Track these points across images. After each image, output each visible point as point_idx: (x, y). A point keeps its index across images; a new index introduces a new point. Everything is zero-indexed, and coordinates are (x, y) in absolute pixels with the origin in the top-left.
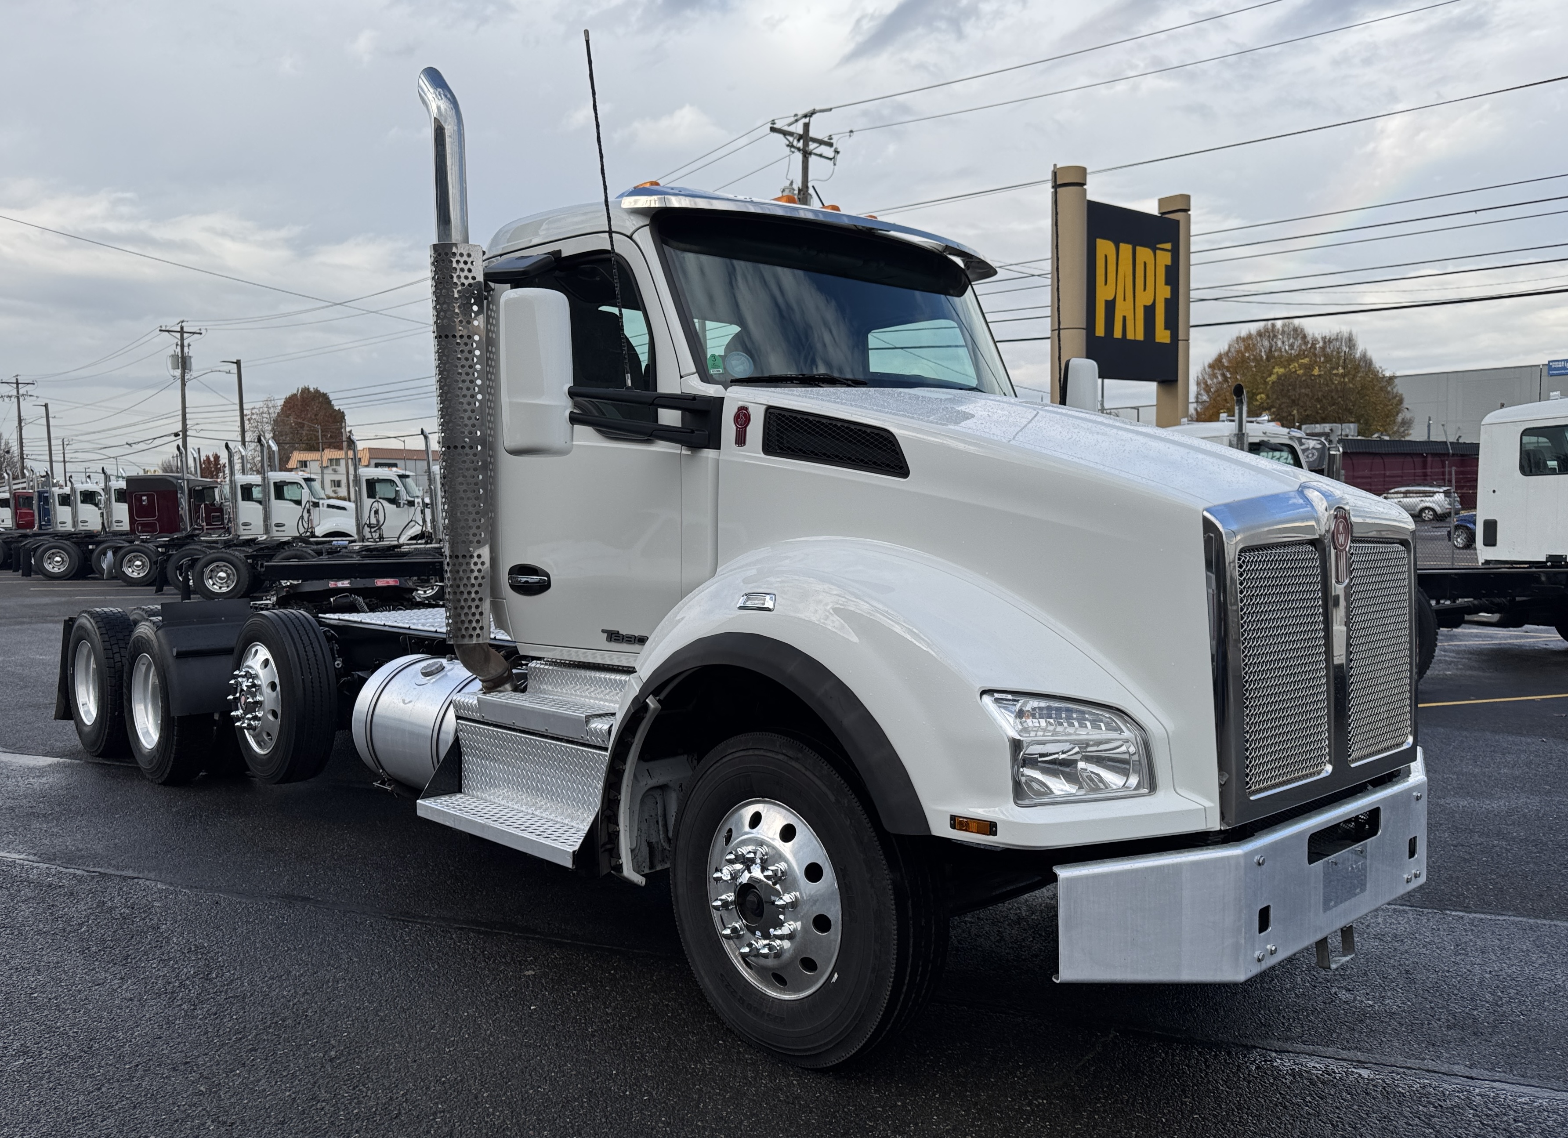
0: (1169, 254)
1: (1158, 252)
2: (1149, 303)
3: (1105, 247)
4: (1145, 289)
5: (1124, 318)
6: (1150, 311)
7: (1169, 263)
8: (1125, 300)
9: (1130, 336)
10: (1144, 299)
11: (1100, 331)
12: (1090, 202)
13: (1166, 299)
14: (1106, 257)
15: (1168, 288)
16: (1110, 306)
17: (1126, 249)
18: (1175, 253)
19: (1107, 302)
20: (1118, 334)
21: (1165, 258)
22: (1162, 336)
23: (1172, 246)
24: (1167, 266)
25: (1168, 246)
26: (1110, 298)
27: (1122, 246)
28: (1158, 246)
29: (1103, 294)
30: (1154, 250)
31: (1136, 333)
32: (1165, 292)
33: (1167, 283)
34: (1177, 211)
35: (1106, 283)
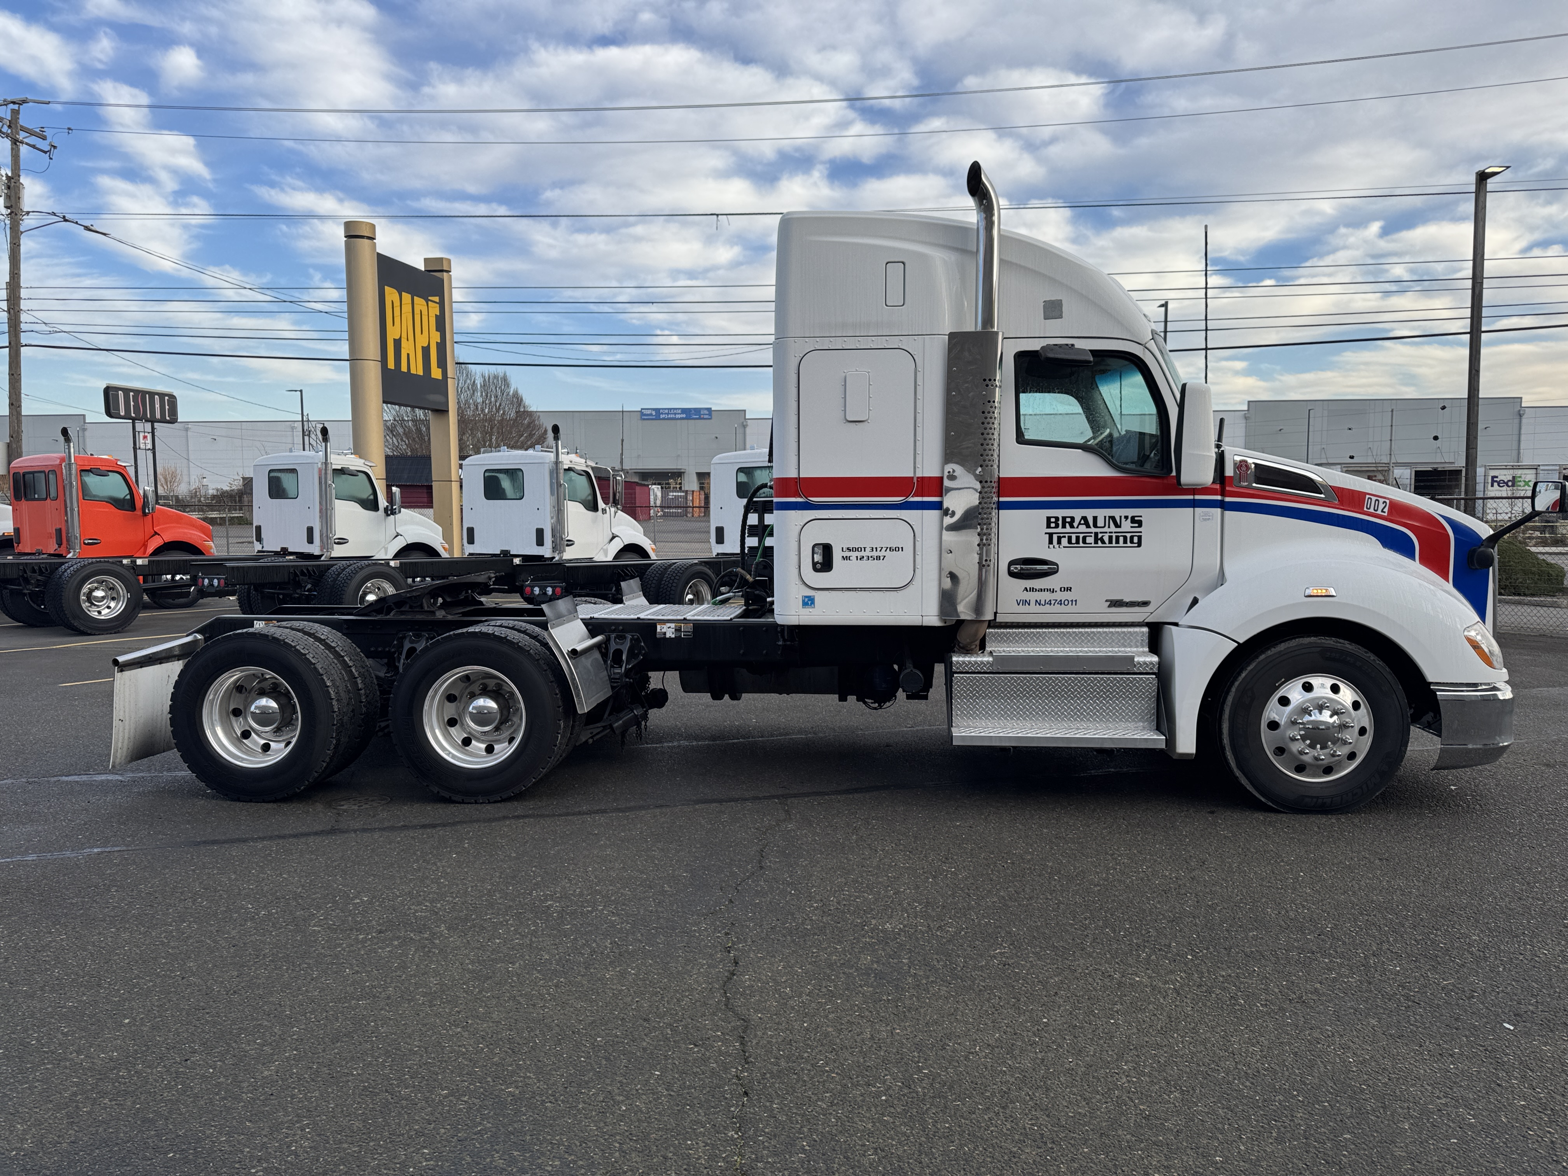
0: (438, 306)
1: (430, 303)
2: (426, 345)
3: (391, 294)
4: (422, 333)
5: (408, 355)
6: (426, 351)
7: (438, 313)
8: (408, 340)
9: (413, 371)
10: (422, 341)
11: (391, 365)
12: (379, 254)
13: (437, 343)
14: (392, 301)
15: (438, 334)
16: (398, 343)
17: (407, 297)
18: (442, 304)
19: (395, 340)
20: (404, 368)
21: (435, 309)
22: (436, 373)
23: (440, 299)
24: (436, 316)
25: (437, 299)
26: (397, 337)
27: (403, 293)
29: (393, 333)
30: (427, 301)
31: (417, 369)
32: (436, 337)
33: (437, 330)
34: (442, 271)
35: (393, 325)
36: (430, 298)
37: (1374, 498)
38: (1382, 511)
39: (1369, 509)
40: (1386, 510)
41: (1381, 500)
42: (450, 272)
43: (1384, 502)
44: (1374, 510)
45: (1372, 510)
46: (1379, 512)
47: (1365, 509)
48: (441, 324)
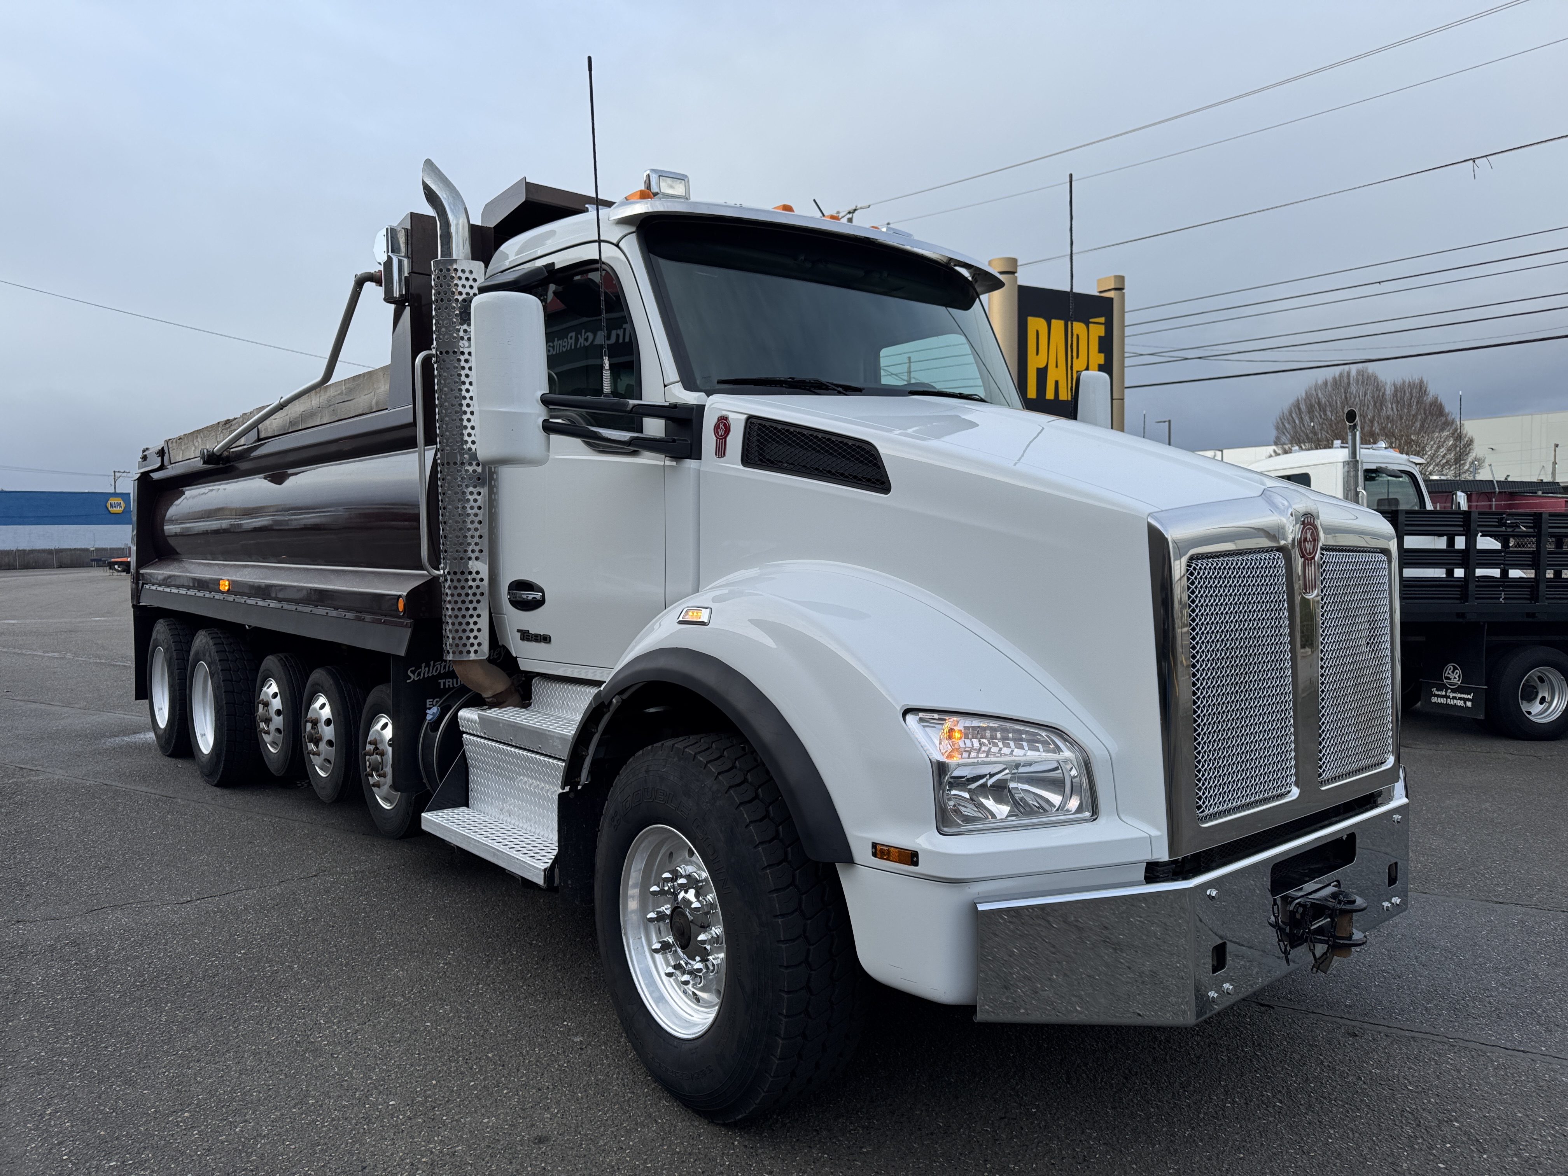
0: (1103, 327)
3: (1036, 324)
4: (1078, 358)
5: (1057, 382)
7: (1103, 334)
8: (1057, 366)
9: (1063, 397)
10: (1078, 365)
11: (1032, 394)
12: (1021, 288)
13: (1099, 366)
14: (1037, 332)
15: (1102, 356)
16: (1042, 373)
17: (1058, 325)
18: (1109, 326)
19: (1038, 369)
20: (1050, 395)
21: (1100, 331)
23: (1106, 320)
24: (1100, 337)
25: (1102, 320)
26: (1042, 365)
27: (1054, 321)
28: (1091, 320)
29: (1034, 363)
30: (1087, 324)
32: (1098, 355)
33: (1100, 351)
34: (1112, 289)
35: (1037, 353)
42: (1123, 289)
48: (1106, 345)
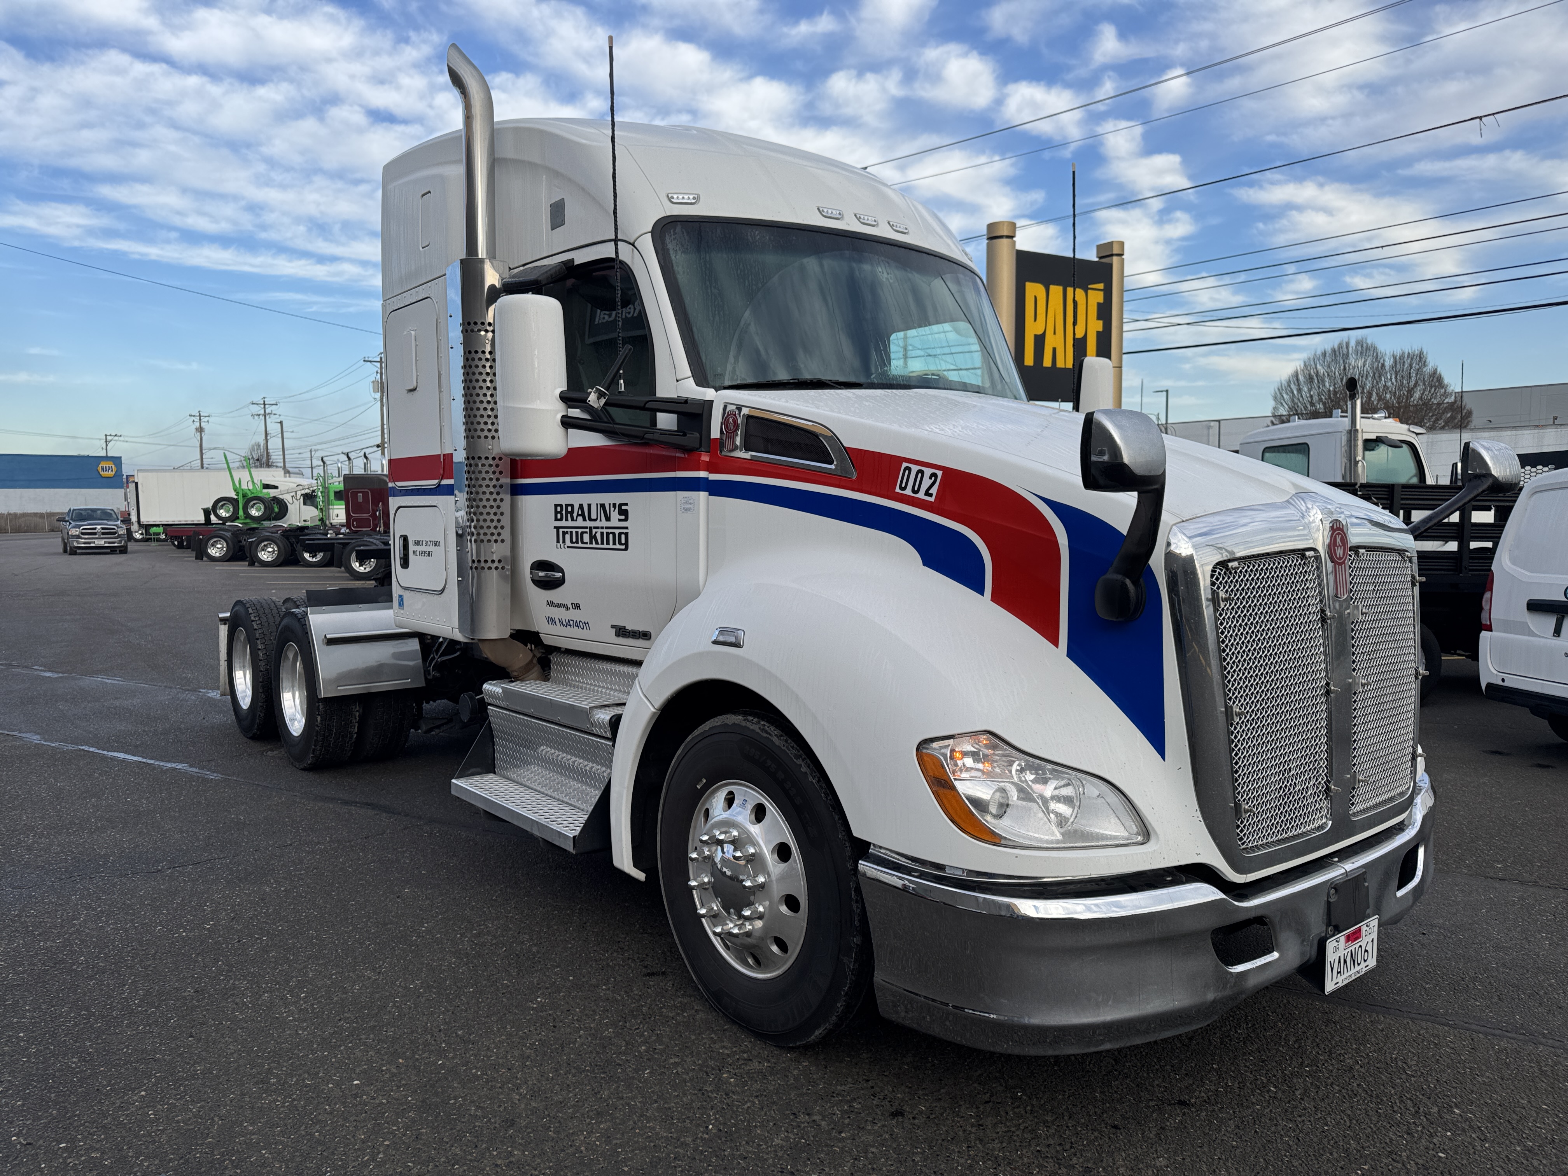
0: (1102, 293)
1: (1089, 291)
2: (1081, 336)
3: (1034, 289)
5: (1054, 350)
6: (1081, 342)
7: (1101, 301)
8: (1055, 333)
9: (1060, 364)
12: (1019, 253)
13: (1098, 333)
14: (1036, 297)
15: (1101, 322)
16: (1040, 340)
17: (1056, 291)
18: (1108, 292)
19: (1036, 336)
20: (1047, 362)
21: (1099, 297)
23: (1105, 286)
24: (1099, 304)
25: (1101, 286)
26: (1040, 332)
27: (1052, 288)
29: (1032, 329)
30: (1085, 290)
31: (1065, 361)
32: (1097, 326)
33: (1099, 318)
34: (1112, 255)
35: (1035, 320)
36: (1090, 286)
37: (915, 468)
38: (927, 493)
39: (904, 489)
40: (934, 491)
41: (928, 471)
42: (1123, 255)
43: (933, 475)
44: (914, 491)
45: (908, 492)
46: (921, 495)
47: (898, 490)
48: (1105, 312)
